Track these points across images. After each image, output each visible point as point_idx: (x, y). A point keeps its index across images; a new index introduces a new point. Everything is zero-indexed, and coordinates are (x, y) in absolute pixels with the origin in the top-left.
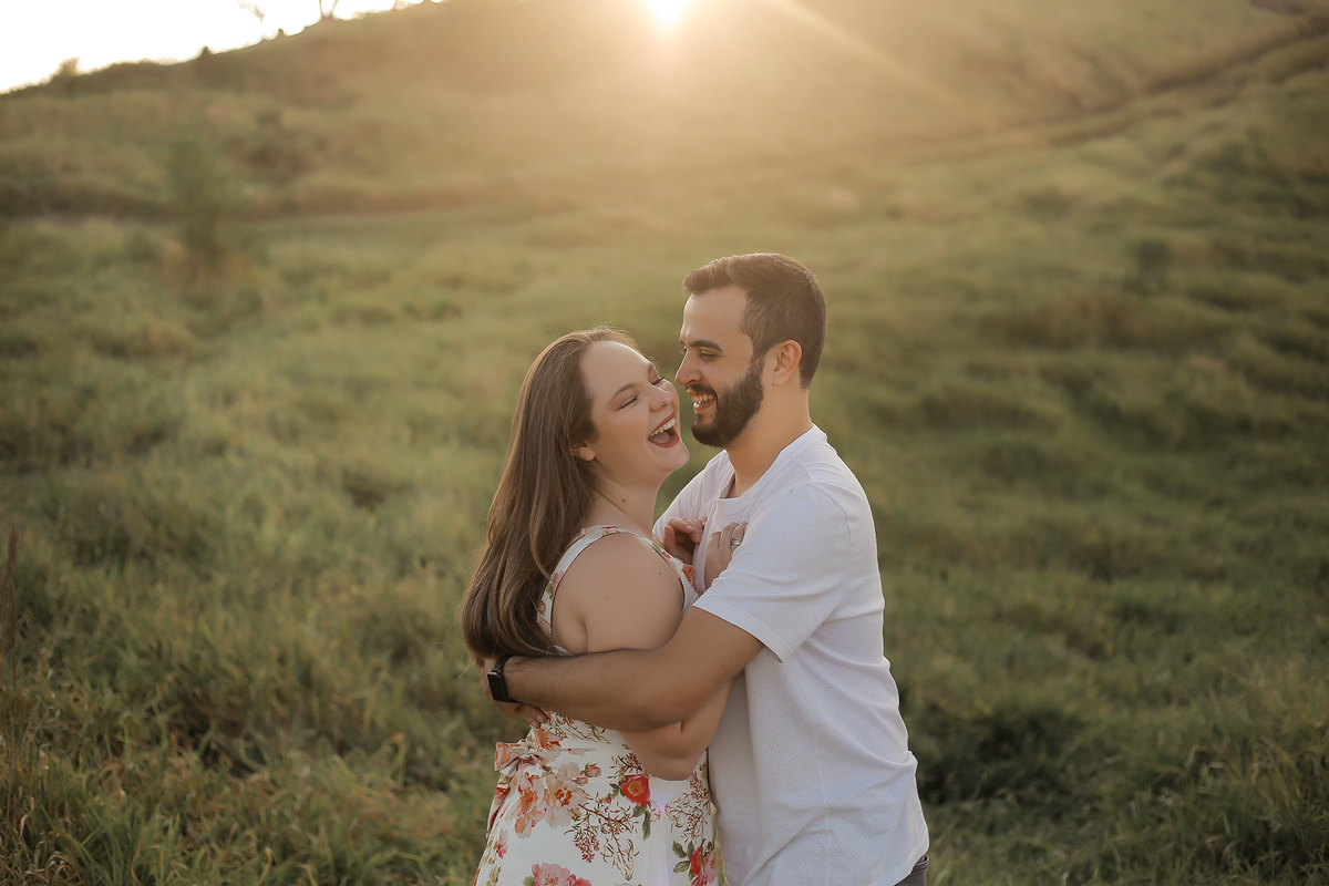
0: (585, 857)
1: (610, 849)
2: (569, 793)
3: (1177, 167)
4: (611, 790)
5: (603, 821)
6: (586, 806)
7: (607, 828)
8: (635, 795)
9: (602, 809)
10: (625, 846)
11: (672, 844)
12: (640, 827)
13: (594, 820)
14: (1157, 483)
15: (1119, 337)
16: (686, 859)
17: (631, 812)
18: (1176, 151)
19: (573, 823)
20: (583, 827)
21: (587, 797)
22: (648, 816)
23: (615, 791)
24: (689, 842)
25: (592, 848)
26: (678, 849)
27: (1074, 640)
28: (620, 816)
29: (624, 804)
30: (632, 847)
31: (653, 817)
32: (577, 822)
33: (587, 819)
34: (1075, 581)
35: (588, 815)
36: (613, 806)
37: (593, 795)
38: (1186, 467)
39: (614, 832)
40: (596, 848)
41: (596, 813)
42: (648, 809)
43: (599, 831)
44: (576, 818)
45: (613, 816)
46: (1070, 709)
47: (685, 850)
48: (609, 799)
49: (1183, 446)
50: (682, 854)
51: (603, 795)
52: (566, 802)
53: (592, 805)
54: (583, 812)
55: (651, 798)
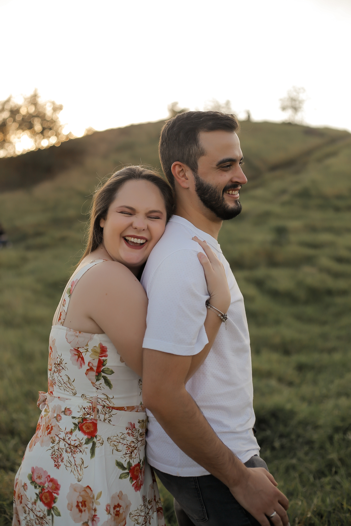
0: (56, 466)
1: (70, 462)
2: (52, 427)
3: (286, 198)
4: (72, 427)
5: (67, 445)
6: (59, 436)
7: (69, 450)
8: (87, 431)
9: (67, 438)
10: (79, 462)
11: (115, 462)
12: (88, 451)
13: (62, 444)
14: (300, 318)
15: (273, 263)
16: (127, 471)
17: (84, 441)
18: (283, 192)
19: (51, 445)
20: (56, 448)
21: (60, 430)
22: (94, 444)
23: (75, 427)
24: (128, 461)
25: (60, 461)
26: (120, 465)
27: (280, 380)
28: (77, 443)
29: (80, 436)
30: (83, 463)
31: (98, 444)
32: (53, 445)
33: (58, 443)
34: (275, 356)
35: (59, 441)
36: (73, 437)
37: (63, 429)
38: (310, 310)
39: (73, 452)
40: (62, 461)
41: (64, 440)
42: (95, 440)
43: (64, 451)
44: (53, 442)
45: (73, 443)
46: (288, 406)
47: (125, 465)
48: (71, 432)
49: (306, 302)
50: (124, 468)
51: (69, 430)
52: (50, 433)
53: (62, 435)
54: (57, 439)
55: (98, 433)
